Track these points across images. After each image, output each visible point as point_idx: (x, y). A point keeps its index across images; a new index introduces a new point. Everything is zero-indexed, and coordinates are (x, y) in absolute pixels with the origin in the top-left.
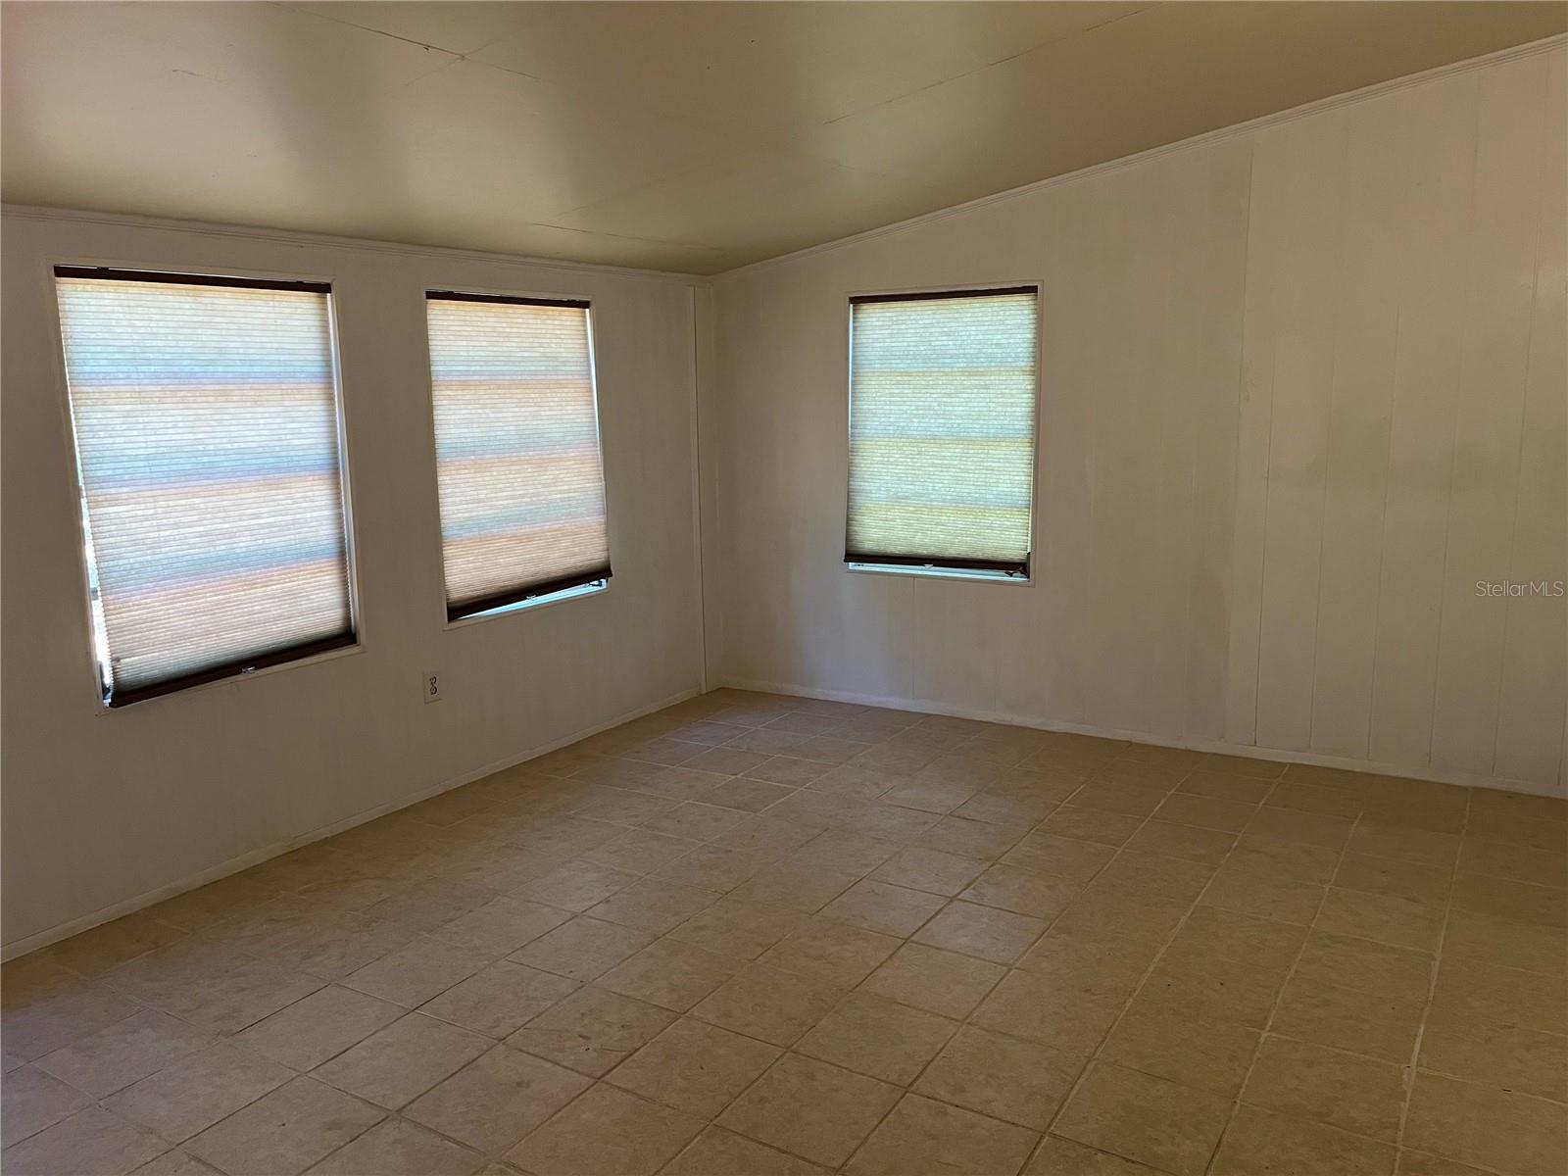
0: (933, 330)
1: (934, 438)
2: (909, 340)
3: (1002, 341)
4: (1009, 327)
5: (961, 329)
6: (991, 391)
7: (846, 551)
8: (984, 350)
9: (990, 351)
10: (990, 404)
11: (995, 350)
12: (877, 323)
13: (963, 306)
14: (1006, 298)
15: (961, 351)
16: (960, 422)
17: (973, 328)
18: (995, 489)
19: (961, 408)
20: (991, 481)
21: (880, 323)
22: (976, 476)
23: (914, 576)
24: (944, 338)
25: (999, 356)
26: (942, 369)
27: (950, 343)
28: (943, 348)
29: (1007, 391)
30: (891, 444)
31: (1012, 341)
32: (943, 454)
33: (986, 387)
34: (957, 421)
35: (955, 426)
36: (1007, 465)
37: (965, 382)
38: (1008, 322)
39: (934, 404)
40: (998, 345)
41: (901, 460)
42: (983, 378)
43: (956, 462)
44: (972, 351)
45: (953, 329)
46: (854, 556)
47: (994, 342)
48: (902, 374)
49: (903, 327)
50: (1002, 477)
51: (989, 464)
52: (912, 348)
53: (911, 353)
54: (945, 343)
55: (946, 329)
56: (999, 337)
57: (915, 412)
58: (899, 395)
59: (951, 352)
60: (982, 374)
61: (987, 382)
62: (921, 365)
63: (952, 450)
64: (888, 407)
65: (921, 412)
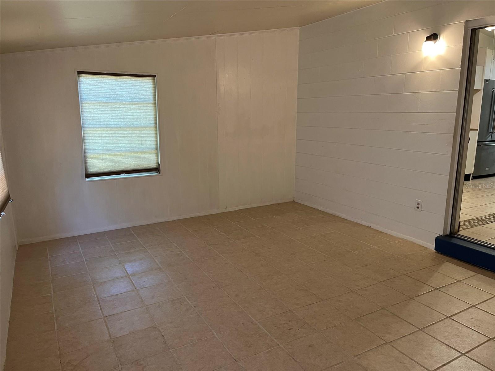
0: (116, 87)
1: (120, 127)
2: (106, 90)
3: (144, 93)
4: (146, 88)
5: (127, 88)
6: (141, 110)
7: (85, 173)
8: (138, 96)
9: (139, 96)
10: (141, 115)
11: (141, 96)
12: (91, 83)
13: (128, 79)
14: (144, 78)
15: (128, 96)
16: (130, 121)
17: (133, 88)
18: (145, 144)
19: (130, 116)
20: (144, 141)
21: (92, 83)
22: (138, 140)
23: (116, 179)
24: (121, 91)
25: (143, 98)
26: (121, 102)
27: (124, 92)
28: (121, 94)
29: (147, 110)
30: (102, 130)
31: (147, 93)
32: (124, 133)
33: (139, 109)
34: (129, 121)
35: (128, 122)
36: (149, 136)
37: (131, 107)
38: (146, 87)
39: (119, 115)
40: (143, 94)
41: (107, 136)
42: (138, 105)
43: (129, 136)
44: (133, 96)
45: (124, 87)
46: (88, 175)
47: (141, 93)
48: (105, 103)
49: (103, 85)
50: (147, 140)
51: (142, 136)
52: (108, 94)
53: (108, 95)
54: (122, 92)
55: (122, 87)
56: (143, 91)
57: (111, 118)
58: (104, 111)
59: (125, 96)
60: (137, 104)
61: (140, 107)
62: (112, 100)
63: (128, 131)
64: (99, 116)
65: (114, 118)
